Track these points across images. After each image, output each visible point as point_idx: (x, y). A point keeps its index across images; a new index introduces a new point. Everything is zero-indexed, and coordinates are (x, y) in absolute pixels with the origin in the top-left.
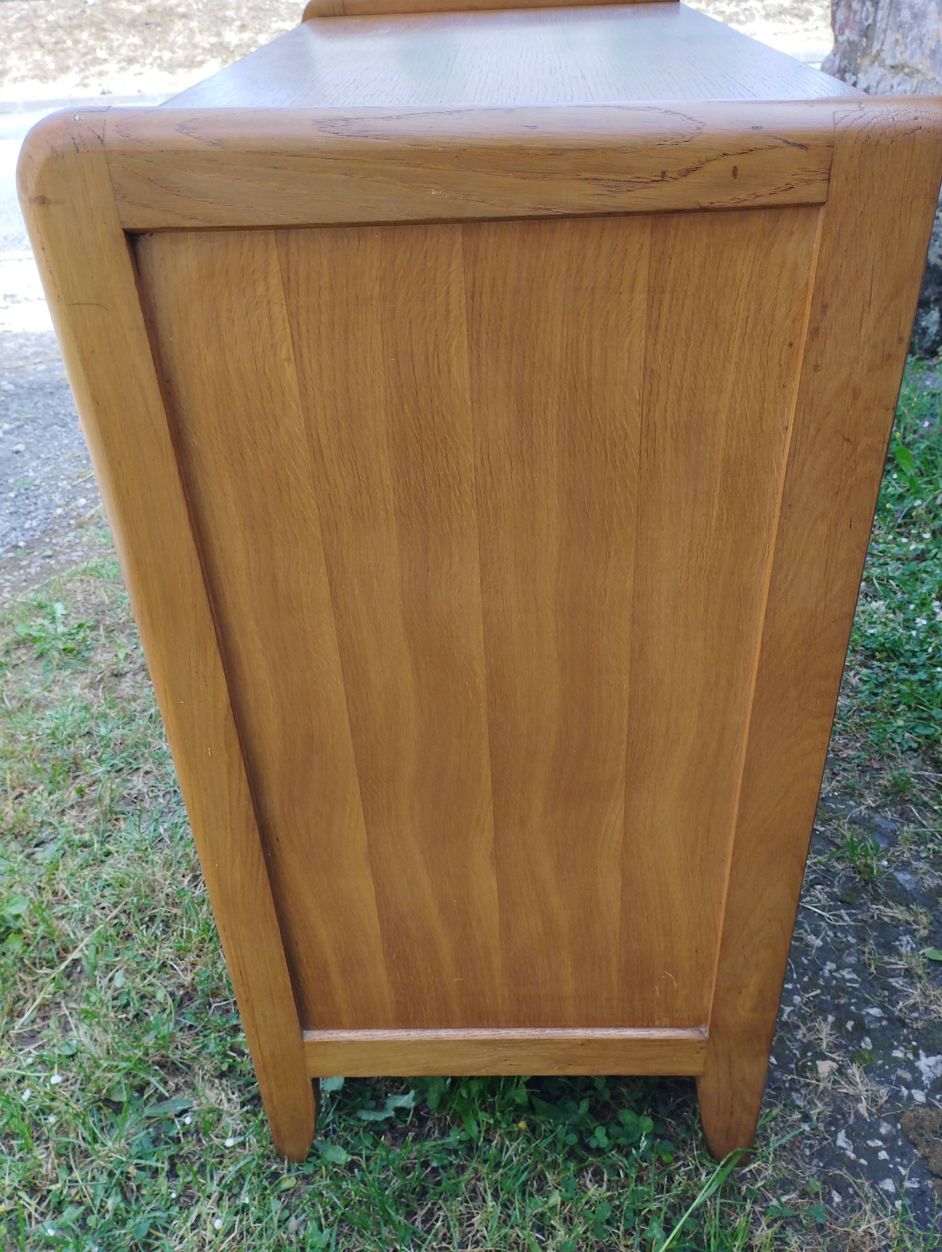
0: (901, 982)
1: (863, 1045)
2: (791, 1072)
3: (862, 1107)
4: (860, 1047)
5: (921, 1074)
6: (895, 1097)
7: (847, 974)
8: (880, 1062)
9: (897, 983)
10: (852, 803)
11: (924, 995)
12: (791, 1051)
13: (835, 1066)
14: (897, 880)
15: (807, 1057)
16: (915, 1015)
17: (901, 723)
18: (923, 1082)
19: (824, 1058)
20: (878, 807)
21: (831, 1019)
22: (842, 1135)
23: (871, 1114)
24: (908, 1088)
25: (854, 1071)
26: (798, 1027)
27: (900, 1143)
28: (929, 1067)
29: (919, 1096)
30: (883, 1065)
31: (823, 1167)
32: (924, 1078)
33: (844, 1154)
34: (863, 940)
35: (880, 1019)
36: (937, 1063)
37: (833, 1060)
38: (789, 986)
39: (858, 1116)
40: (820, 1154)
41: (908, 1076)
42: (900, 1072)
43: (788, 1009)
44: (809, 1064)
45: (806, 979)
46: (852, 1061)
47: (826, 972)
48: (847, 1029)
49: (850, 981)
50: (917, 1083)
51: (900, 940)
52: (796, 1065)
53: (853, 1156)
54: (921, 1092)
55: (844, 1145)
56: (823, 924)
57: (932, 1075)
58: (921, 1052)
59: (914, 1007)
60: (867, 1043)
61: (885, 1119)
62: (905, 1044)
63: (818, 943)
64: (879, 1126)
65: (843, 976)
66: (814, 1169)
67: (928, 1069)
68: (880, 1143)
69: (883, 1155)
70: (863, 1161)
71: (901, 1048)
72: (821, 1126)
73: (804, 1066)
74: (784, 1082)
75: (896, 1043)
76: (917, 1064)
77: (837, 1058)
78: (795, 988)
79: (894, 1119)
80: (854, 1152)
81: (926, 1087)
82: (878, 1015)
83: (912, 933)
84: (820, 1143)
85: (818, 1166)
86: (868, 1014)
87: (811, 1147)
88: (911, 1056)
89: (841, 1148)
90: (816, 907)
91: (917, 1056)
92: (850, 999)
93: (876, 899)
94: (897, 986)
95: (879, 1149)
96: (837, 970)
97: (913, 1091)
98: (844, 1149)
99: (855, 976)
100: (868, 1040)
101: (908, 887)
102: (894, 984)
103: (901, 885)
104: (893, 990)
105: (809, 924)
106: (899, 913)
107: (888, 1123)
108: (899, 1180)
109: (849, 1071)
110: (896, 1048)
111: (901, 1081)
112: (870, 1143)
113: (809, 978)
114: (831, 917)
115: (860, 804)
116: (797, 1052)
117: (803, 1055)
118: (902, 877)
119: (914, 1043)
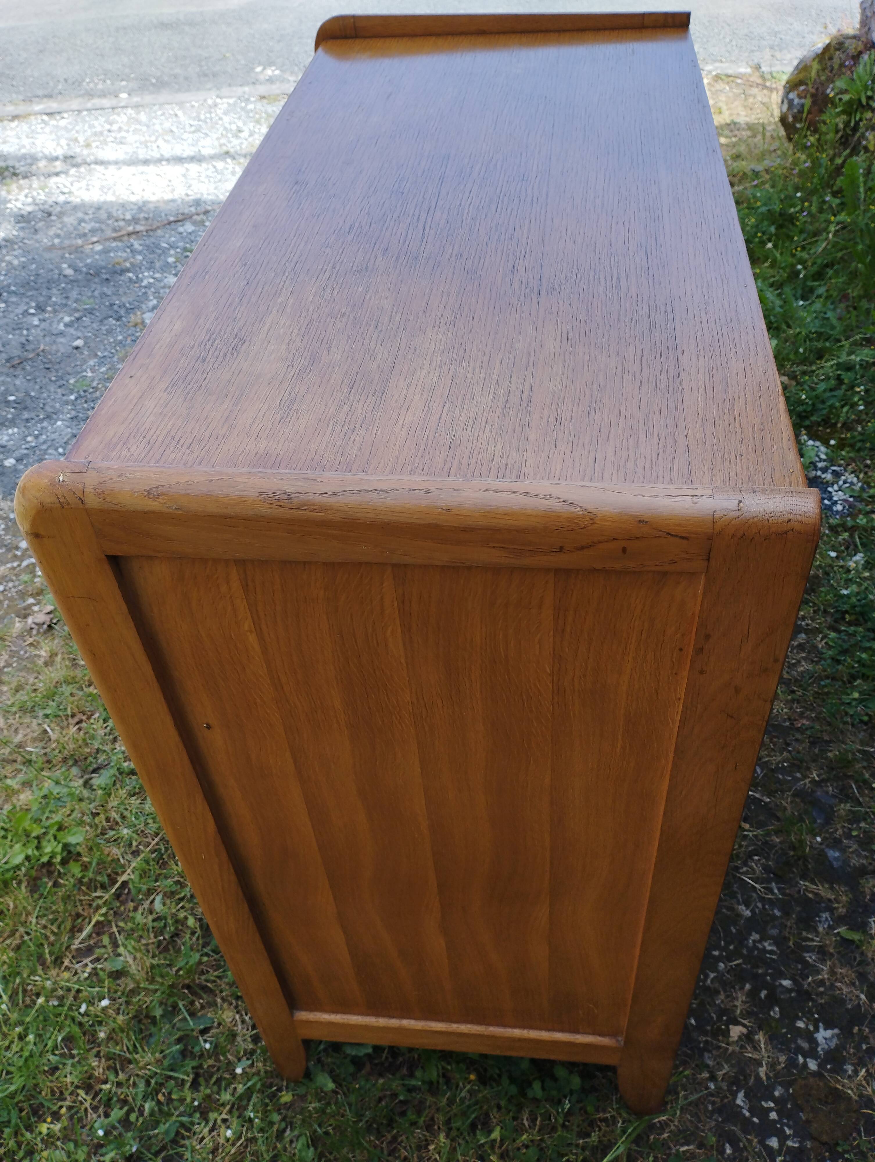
0: (814, 957)
1: (772, 1013)
2: (706, 1033)
3: (762, 1071)
4: (770, 1015)
5: (817, 1044)
6: (792, 1063)
7: (768, 946)
8: (784, 1030)
9: (810, 958)
10: (798, 775)
11: (832, 972)
12: (709, 1014)
13: (744, 1031)
14: (826, 856)
15: (722, 1020)
16: (822, 989)
17: (856, 695)
18: (818, 1052)
19: (737, 1023)
20: (822, 781)
21: (748, 986)
22: (741, 1095)
23: (768, 1078)
24: (804, 1057)
25: (760, 1037)
26: (718, 992)
27: (789, 1106)
28: (825, 1039)
29: (813, 1065)
30: (786, 1034)
31: (722, 1122)
32: (819, 1049)
33: (741, 1112)
34: (786, 913)
35: (789, 991)
36: (833, 1036)
37: (744, 1026)
38: (716, 953)
39: (758, 1078)
40: (720, 1111)
41: (805, 1045)
42: (800, 1041)
43: (712, 975)
44: (723, 1027)
45: (731, 947)
46: (760, 1028)
47: (751, 941)
48: (760, 998)
49: (771, 952)
50: (812, 1053)
51: (820, 917)
52: (712, 1027)
53: (747, 1114)
54: (815, 1062)
55: (742, 1104)
56: (754, 895)
57: (826, 1047)
58: (821, 1024)
59: (822, 982)
60: (776, 1012)
61: (781, 1084)
62: (808, 1015)
63: (748, 913)
64: (774, 1090)
65: (764, 947)
66: (713, 1123)
67: (824, 1041)
68: (772, 1105)
69: (773, 1115)
70: (755, 1120)
71: (804, 1019)
72: (724, 1085)
73: (719, 1028)
74: (700, 1042)
75: (800, 1014)
76: (815, 1035)
77: (748, 1024)
78: (721, 955)
79: (787, 1085)
80: (749, 1111)
81: (820, 1057)
82: (789, 987)
83: (831, 910)
84: (722, 1101)
85: (716, 1121)
86: (781, 985)
87: (713, 1103)
88: (811, 1028)
89: (739, 1106)
90: (749, 878)
91: (817, 1029)
92: (767, 970)
93: (804, 877)
94: (810, 960)
95: (771, 1109)
96: (760, 941)
97: (808, 1060)
98: (742, 1108)
99: (775, 949)
100: (777, 1009)
101: (835, 864)
102: (808, 959)
103: (830, 861)
104: (805, 964)
105: (742, 895)
106: (823, 891)
107: (782, 1087)
108: (783, 1138)
109: (756, 1037)
110: (800, 1019)
111: (799, 1050)
112: (764, 1104)
113: (735, 947)
114: (762, 890)
115: (805, 777)
116: (714, 1016)
117: (720, 1019)
118: (833, 854)
119: (816, 1016)
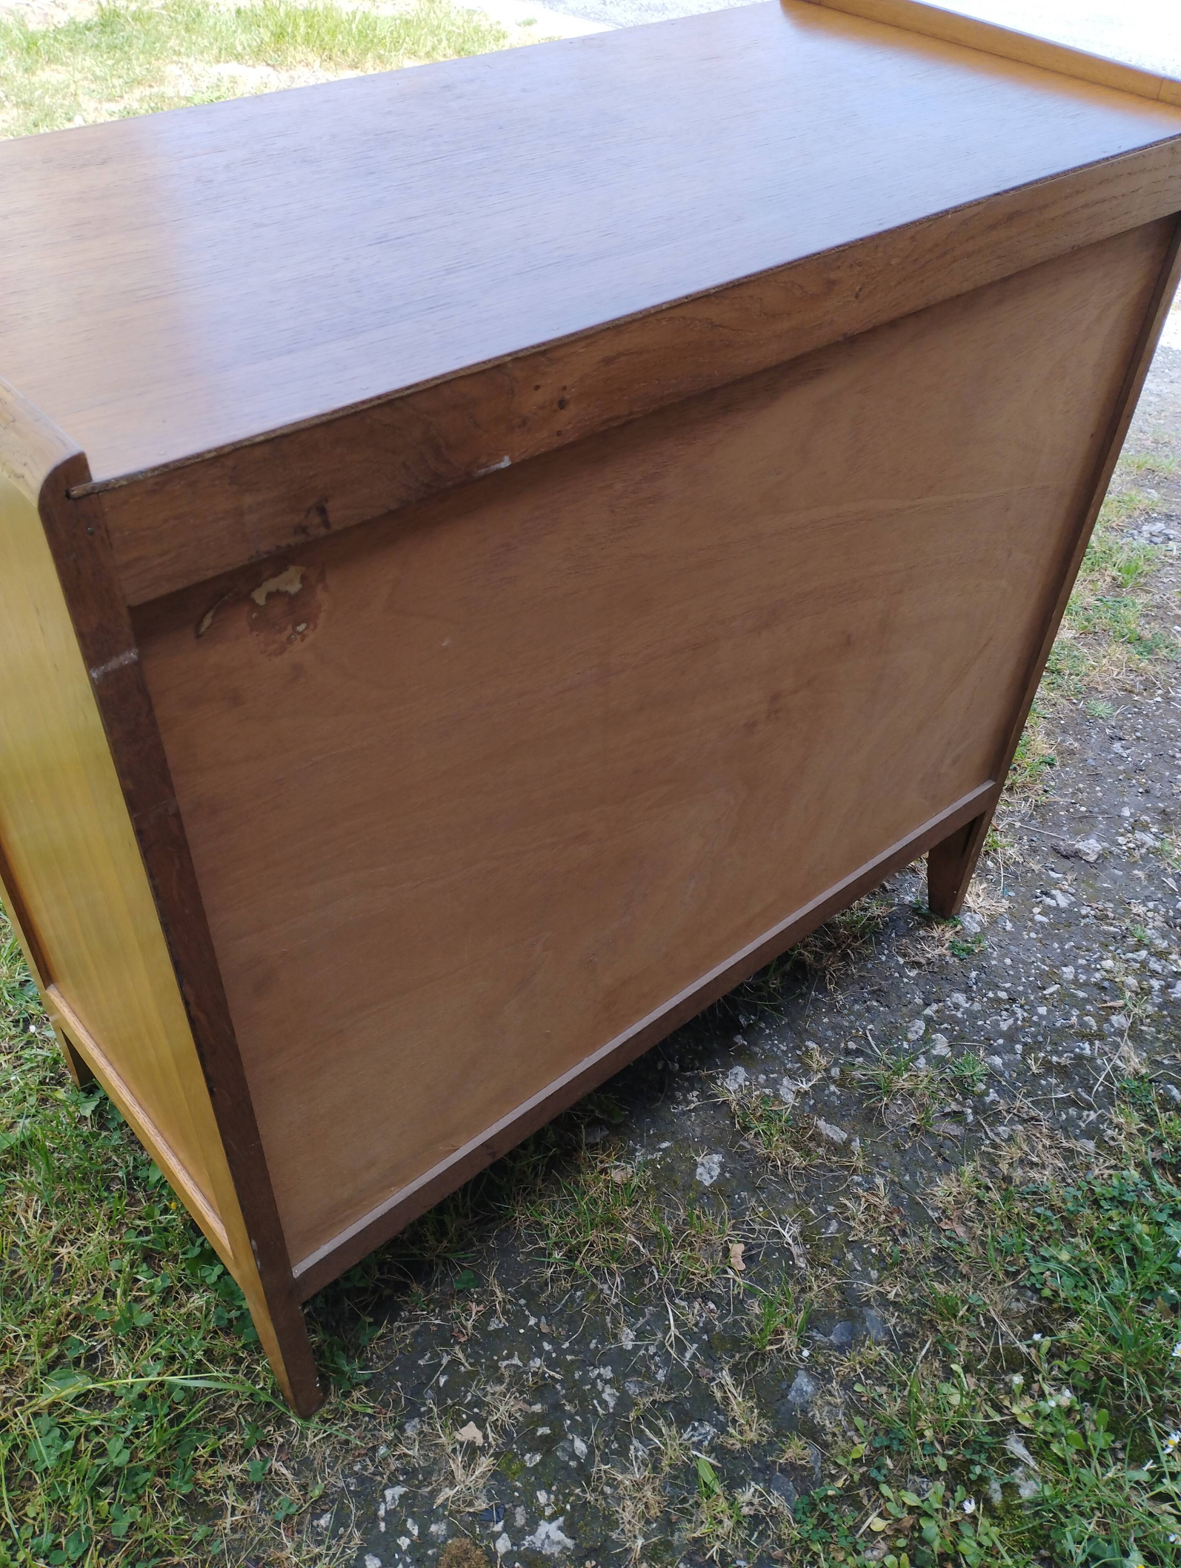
0: (640, 1453)
1: (528, 1456)
2: (438, 1404)
3: (448, 1493)
4: (523, 1455)
5: (532, 1532)
6: (484, 1518)
7: (609, 1395)
8: (518, 1484)
9: (637, 1450)
10: (874, 1274)
11: (638, 1486)
12: (466, 1392)
13: (480, 1441)
14: (793, 1379)
15: (471, 1410)
16: (608, 1490)
17: (1065, 1256)
18: (524, 1539)
19: (481, 1426)
20: (895, 1304)
21: (537, 1408)
22: (400, 1490)
23: (444, 1506)
24: (505, 1529)
25: (485, 1463)
26: (500, 1380)
27: (430, 1552)
28: (548, 1537)
29: (503, 1545)
30: (517, 1489)
31: (350, 1491)
32: (528, 1538)
33: (379, 1503)
34: (669, 1386)
35: (573, 1456)
36: (559, 1543)
37: (485, 1437)
38: (547, 1347)
39: (434, 1493)
40: (362, 1480)
41: (520, 1519)
42: (520, 1510)
43: (516, 1361)
44: (464, 1416)
45: (569, 1358)
46: (496, 1455)
47: (596, 1372)
48: (534, 1431)
49: (604, 1404)
50: (517, 1536)
51: (702, 1425)
52: (454, 1405)
53: (382, 1513)
54: (509, 1544)
55: (389, 1498)
56: (660, 1335)
57: (538, 1544)
58: (561, 1519)
59: (613, 1483)
60: (533, 1460)
61: (450, 1525)
62: (561, 1497)
63: (629, 1346)
64: (436, 1522)
65: (603, 1391)
66: (341, 1484)
67: (543, 1536)
68: (416, 1532)
69: (404, 1542)
70: (382, 1526)
71: (552, 1497)
72: (394, 1464)
73: (458, 1413)
74: (424, 1405)
75: (554, 1488)
76: (542, 1522)
77: (491, 1439)
78: (549, 1353)
79: (453, 1532)
80: (386, 1512)
81: (519, 1546)
82: (578, 1452)
83: (723, 1432)
84: (374, 1474)
85: (348, 1486)
86: (572, 1441)
87: (365, 1468)
88: (548, 1512)
89: (383, 1497)
90: (674, 1315)
91: (552, 1518)
92: (576, 1414)
93: (735, 1371)
94: (632, 1452)
95: (408, 1534)
96: (606, 1382)
97: (505, 1535)
98: (384, 1501)
99: (612, 1404)
100: (538, 1458)
101: (792, 1395)
102: (632, 1447)
103: (789, 1386)
104: (623, 1451)
105: (647, 1323)
106: (739, 1405)
107: (448, 1529)
109: (483, 1458)
110: (549, 1492)
111: (508, 1517)
112: (410, 1522)
113: (572, 1361)
114: (673, 1338)
115: (879, 1283)
116: (469, 1398)
117: (470, 1406)
118: (803, 1382)
119: (568, 1507)
